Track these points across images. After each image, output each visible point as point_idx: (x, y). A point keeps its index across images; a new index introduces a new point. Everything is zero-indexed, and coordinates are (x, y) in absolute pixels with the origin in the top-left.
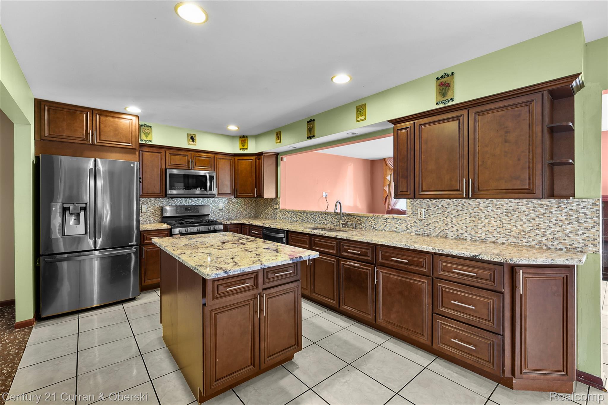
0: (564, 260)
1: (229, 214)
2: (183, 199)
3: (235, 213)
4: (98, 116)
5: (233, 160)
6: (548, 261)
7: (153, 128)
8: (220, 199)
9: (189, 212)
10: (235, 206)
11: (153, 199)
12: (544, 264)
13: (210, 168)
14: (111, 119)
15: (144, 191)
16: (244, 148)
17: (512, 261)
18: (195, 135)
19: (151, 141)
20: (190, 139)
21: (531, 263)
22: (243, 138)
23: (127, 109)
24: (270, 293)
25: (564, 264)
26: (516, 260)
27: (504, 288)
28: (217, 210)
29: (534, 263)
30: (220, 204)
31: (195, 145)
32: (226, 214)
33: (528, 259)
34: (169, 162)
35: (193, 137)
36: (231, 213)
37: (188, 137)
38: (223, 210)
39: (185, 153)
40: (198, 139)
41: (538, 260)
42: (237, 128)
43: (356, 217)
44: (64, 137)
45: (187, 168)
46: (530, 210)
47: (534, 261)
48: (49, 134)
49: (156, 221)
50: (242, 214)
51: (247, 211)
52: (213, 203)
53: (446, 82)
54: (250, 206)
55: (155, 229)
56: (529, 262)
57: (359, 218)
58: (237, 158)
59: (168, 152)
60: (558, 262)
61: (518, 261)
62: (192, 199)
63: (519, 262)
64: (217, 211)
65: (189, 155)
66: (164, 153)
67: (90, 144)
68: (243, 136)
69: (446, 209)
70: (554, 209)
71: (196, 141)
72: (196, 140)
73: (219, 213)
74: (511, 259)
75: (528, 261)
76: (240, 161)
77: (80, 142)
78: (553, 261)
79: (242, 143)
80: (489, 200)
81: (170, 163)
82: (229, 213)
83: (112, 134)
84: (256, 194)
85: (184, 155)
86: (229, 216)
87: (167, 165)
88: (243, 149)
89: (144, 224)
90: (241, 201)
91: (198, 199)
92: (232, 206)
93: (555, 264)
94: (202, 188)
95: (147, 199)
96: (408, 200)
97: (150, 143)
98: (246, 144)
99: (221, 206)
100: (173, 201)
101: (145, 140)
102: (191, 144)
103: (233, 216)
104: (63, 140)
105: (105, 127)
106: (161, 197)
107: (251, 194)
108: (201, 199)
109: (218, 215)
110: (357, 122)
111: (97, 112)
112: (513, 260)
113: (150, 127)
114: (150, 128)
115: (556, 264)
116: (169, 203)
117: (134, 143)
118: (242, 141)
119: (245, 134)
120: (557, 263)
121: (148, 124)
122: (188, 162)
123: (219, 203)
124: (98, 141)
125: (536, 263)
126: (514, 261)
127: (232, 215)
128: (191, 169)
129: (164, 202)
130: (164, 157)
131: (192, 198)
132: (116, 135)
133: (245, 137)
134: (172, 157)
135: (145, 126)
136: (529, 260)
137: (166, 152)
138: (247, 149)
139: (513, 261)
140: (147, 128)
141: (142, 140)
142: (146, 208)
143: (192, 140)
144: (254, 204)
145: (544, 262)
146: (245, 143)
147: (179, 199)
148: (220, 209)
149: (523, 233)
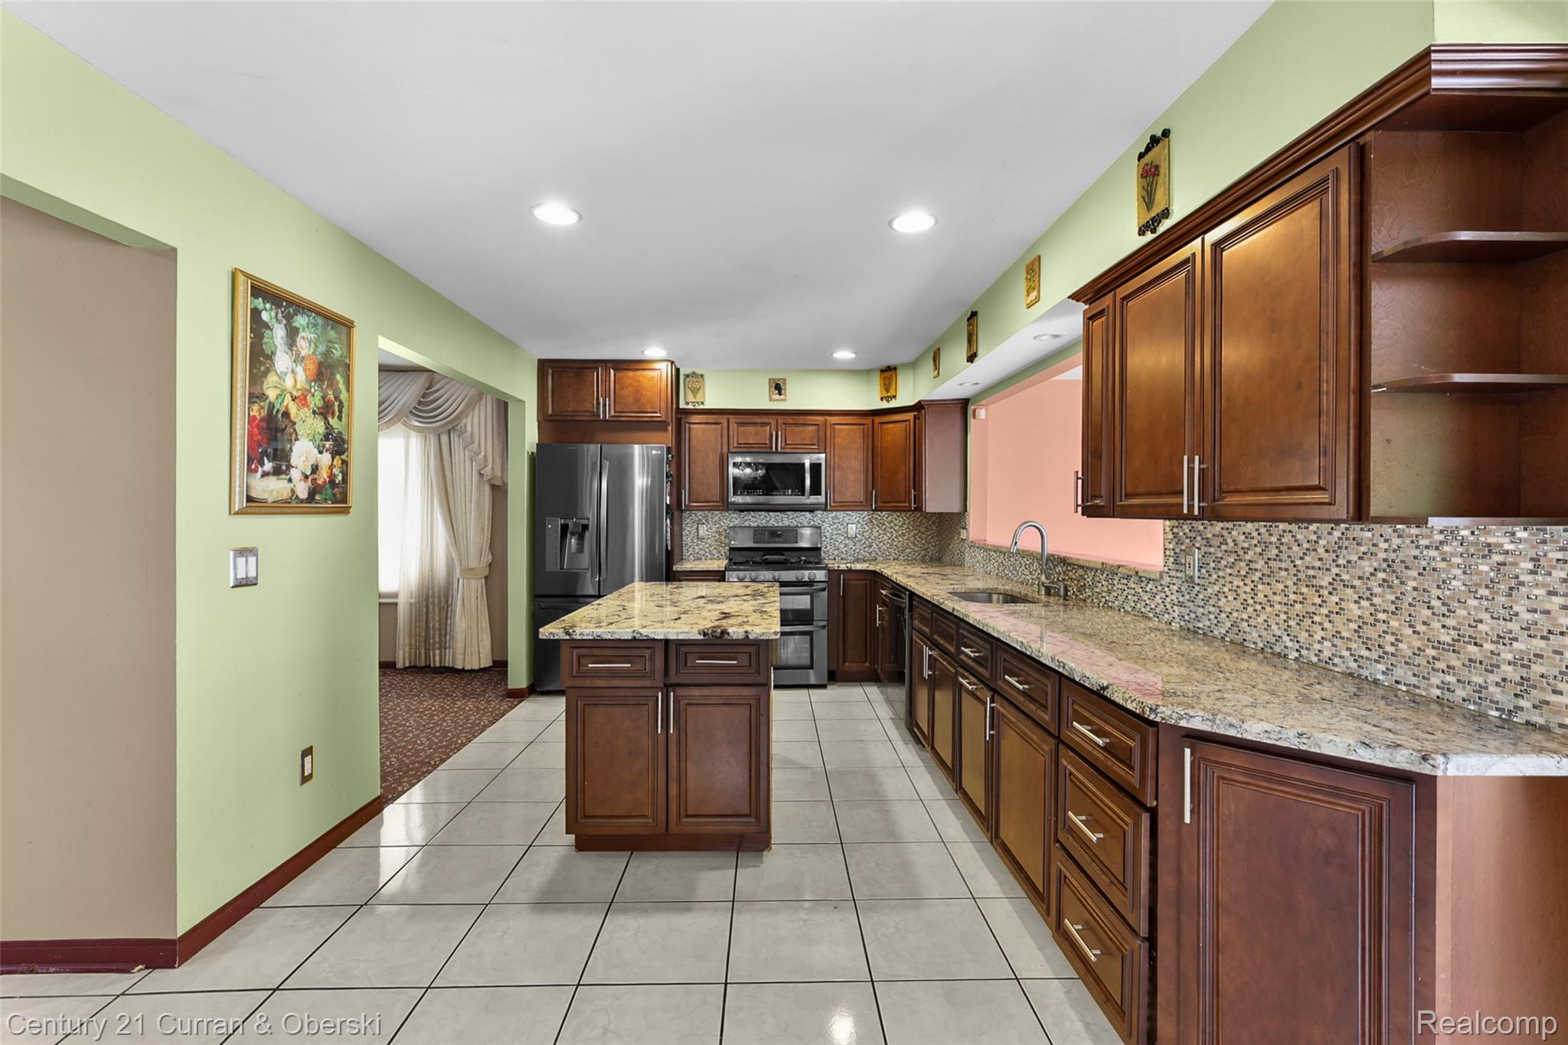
0: (1352, 742)
1: (871, 549)
2: (771, 513)
3: (884, 547)
4: (612, 372)
5: (870, 426)
6: (1284, 736)
7: (706, 378)
8: (850, 515)
9: (777, 540)
10: (884, 530)
11: (717, 512)
12: (1269, 742)
13: (816, 447)
14: (631, 374)
15: (691, 498)
16: (889, 395)
17: (1156, 714)
18: (785, 380)
19: (702, 403)
20: (773, 389)
21: (1222, 731)
22: (888, 373)
23: (645, 352)
24: (690, 694)
25: (1348, 757)
26: (1170, 712)
27: (1157, 799)
28: (842, 538)
29: (1232, 733)
30: (849, 525)
31: (784, 400)
32: (865, 548)
33: (1211, 717)
34: (735, 441)
35: (779, 384)
36: (875, 545)
37: (770, 386)
38: (857, 539)
39: (765, 419)
40: (790, 388)
41: (1245, 726)
42: (853, 355)
43: (1076, 567)
44: (570, 414)
45: (769, 450)
46: (1451, 566)
47: (1231, 725)
48: (553, 411)
49: (722, 555)
50: (903, 550)
51: (917, 543)
52: (834, 523)
53: (1152, 162)
54: (923, 533)
55: (697, 569)
56: (1215, 727)
57: (1081, 572)
58: (878, 419)
59: (733, 420)
60: (1323, 744)
61: (1175, 716)
62: (789, 513)
63: (1180, 719)
64: (842, 540)
65: (773, 423)
66: (725, 424)
67: (602, 421)
68: (888, 367)
69: (1243, 551)
70: (1523, 565)
71: (785, 392)
72: (785, 389)
73: (846, 545)
74: (1154, 707)
75: (1210, 724)
76: (883, 426)
77: (589, 419)
78: (1305, 741)
79: (885, 384)
80: (1342, 525)
81: (738, 441)
82: (871, 546)
83: (631, 400)
84: (915, 504)
85: (764, 424)
86: (870, 553)
87: (731, 447)
88: (888, 399)
89: (701, 559)
90: (900, 519)
91: (802, 513)
92: (878, 531)
93: (1313, 750)
94: (796, 491)
95: (706, 512)
96: (1168, 523)
97: (701, 407)
98: (893, 386)
99: (852, 529)
100: (752, 516)
101: (693, 403)
102: (776, 400)
103: (880, 553)
104: (568, 418)
105: (622, 388)
106: (721, 508)
107: (904, 502)
108: (808, 514)
109: (845, 549)
110: (1028, 308)
111: (610, 365)
112: (1158, 711)
113: (702, 376)
114: (700, 379)
115: (1319, 751)
116: (746, 521)
117: (663, 412)
118: (884, 379)
119: (891, 362)
120: (1320, 747)
121: (699, 372)
122: (771, 436)
123: (847, 524)
124: (612, 413)
125: (1239, 736)
126: (1163, 715)
127: (878, 552)
128: (777, 452)
129: (736, 519)
130: (725, 431)
131: (789, 511)
132: (637, 401)
133: (891, 370)
134: (741, 428)
135: (693, 377)
136: (1213, 721)
137: (731, 420)
138: (895, 397)
139: (1159, 715)
140: (695, 380)
141: (687, 403)
142: (705, 529)
143: (777, 392)
144: (934, 528)
145: (1267, 735)
146: (890, 383)
147: (763, 513)
148: (849, 536)
149: (1431, 652)
